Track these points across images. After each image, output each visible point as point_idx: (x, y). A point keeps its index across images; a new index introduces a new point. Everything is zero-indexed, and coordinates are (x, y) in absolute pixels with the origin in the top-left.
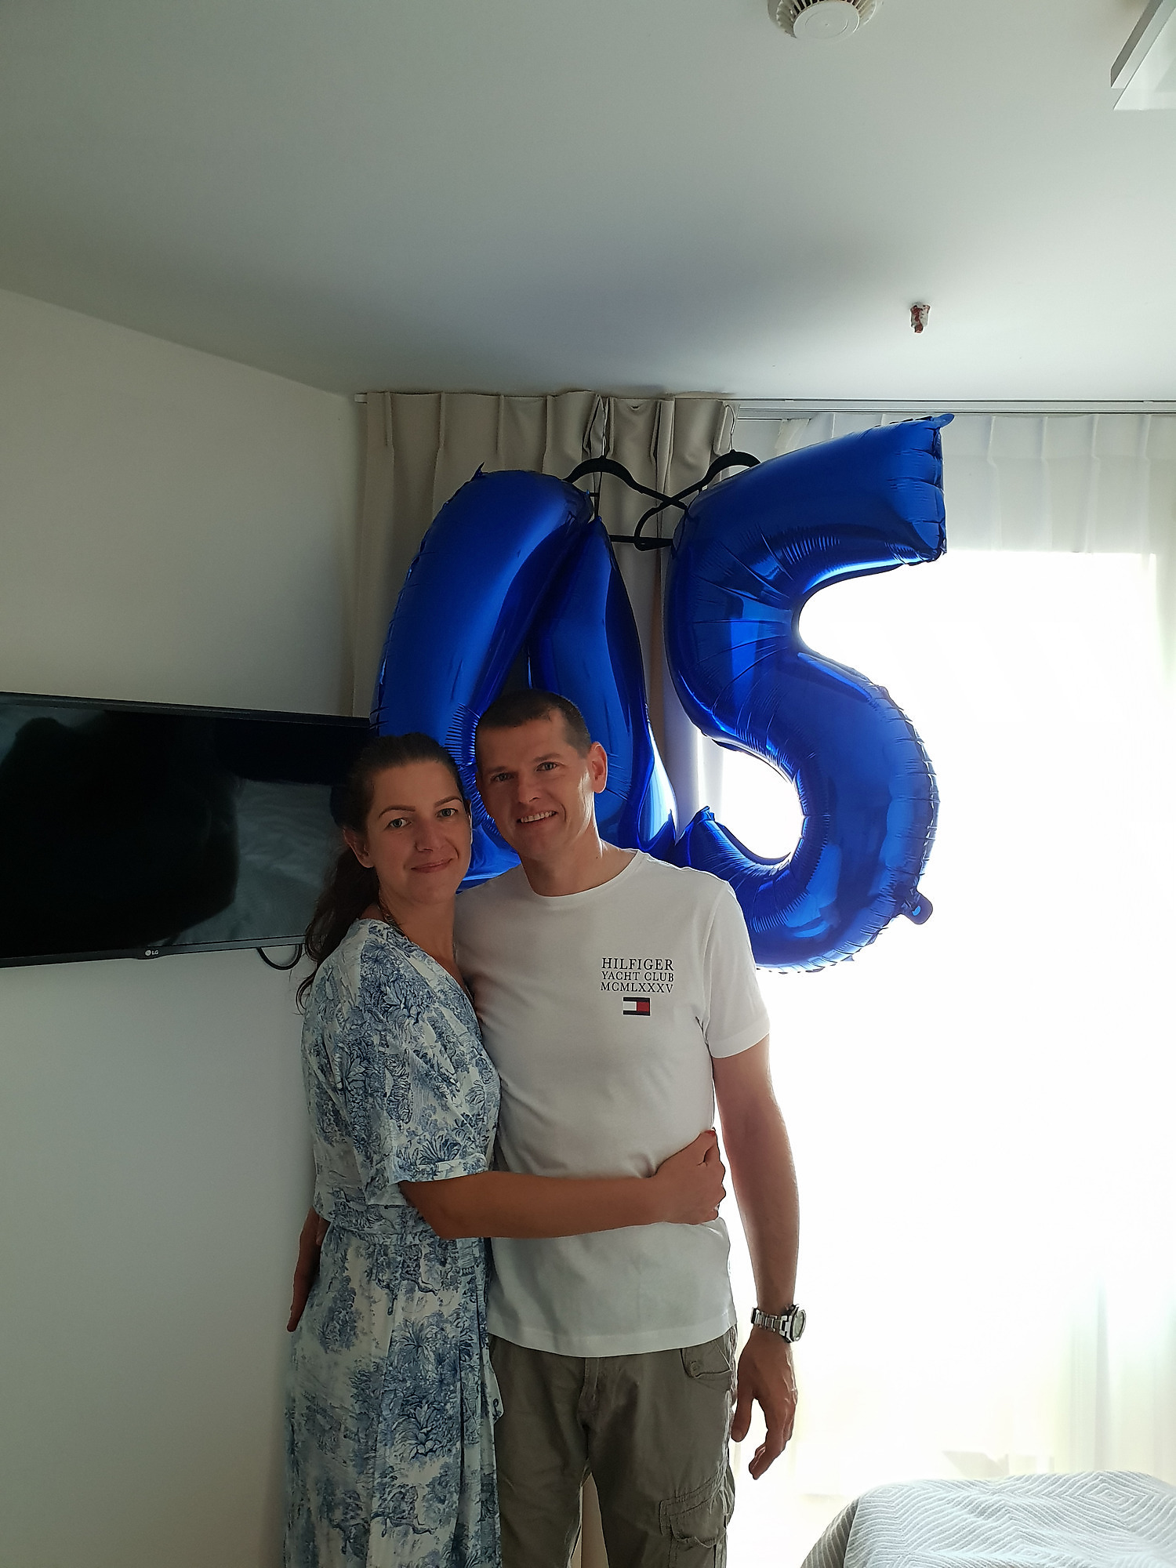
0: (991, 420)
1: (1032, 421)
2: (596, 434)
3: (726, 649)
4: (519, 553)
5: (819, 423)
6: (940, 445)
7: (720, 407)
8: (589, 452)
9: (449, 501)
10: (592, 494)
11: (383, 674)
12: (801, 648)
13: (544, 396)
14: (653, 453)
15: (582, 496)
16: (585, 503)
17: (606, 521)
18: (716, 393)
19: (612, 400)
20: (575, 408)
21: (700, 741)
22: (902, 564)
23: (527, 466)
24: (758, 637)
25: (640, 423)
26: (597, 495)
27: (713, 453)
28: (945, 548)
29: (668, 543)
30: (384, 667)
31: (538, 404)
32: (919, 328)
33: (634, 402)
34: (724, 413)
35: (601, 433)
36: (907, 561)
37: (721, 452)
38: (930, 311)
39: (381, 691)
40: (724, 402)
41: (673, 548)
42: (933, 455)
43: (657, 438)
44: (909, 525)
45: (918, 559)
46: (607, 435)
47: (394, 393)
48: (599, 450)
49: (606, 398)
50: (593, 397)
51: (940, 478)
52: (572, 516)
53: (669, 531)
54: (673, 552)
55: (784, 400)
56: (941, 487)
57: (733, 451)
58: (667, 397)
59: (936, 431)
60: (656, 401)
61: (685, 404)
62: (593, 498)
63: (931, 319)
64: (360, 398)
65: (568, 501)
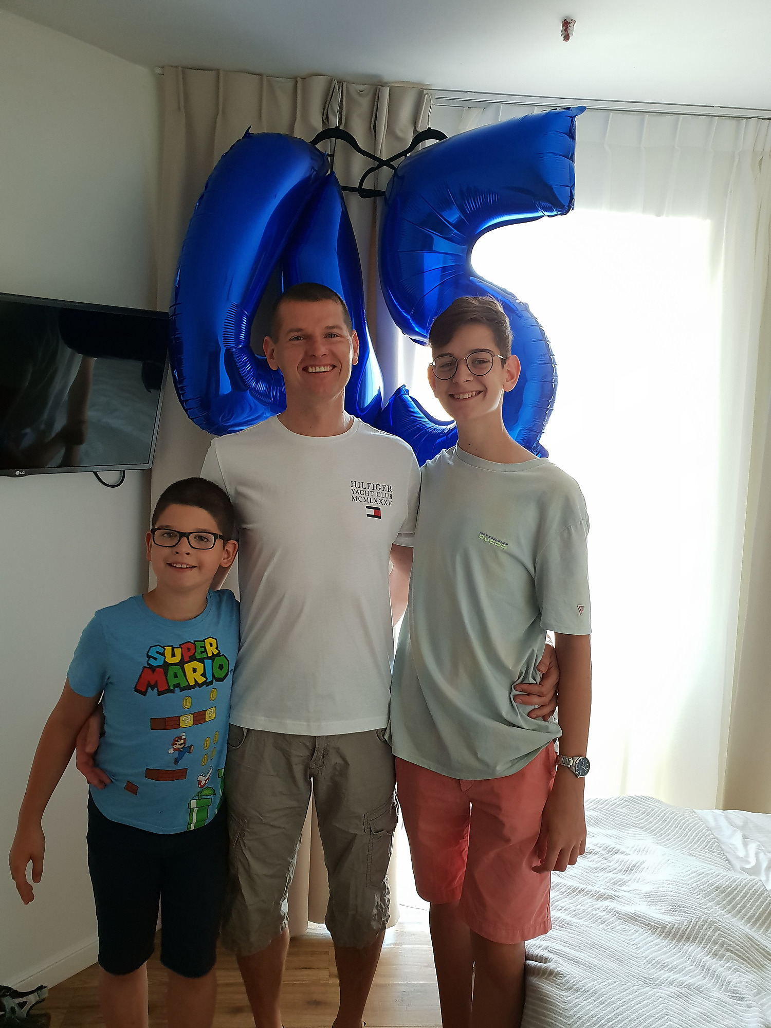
0: (609, 116)
1: (636, 118)
2: (332, 109)
3: (420, 272)
4: (276, 196)
5: (491, 111)
6: (575, 130)
7: (421, 94)
8: (327, 123)
9: (226, 153)
10: (328, 155)
11: (178, 279)
12: (472, 274)
13: (296, 79)
14: (373, 128)
15: (322, 156)
16: (324, 161)
17: (339, 174)
18: (419, 84)
19: (345, 85)
20: (317, 89)
21: (401, 339)
22: (543, 216)
23: (283, 130)
24: (443, 264)
25: (365, 103)
26: (332, 156)
27: (415, 130)
28: (573, 205)
29: (381, 193)
30: (179, 274)
31: (290, 84)
32: (567, 38)
33: (361, 87)
34: (424, 98)
35: (336, 108)
36: (547, 214)
37: (420, 130)
38: (575, 24)
39: (177, 291)
40: (424, 90)
41: (386, 198)
42: (570, 137)
43: (376, 117)
44: (551, 188)
45: (555, 213)
46: (341, 111)
47: (184, 68)
48: (334, 122)
49: (340, 82)
50: (331, 81)
51: (573, 154)
52: (315, 170)
53: (383, 186)
54: (386, 201)
55: (467, 92)
56: (573, 161)
57: (429, 128)
58: (384, 84)
59: (573, 118)
60: (376, 87)
61: (397, 92)
62: (329, 158)
63: (576, 30)
64: (159, 71)
65: (312, 159)
